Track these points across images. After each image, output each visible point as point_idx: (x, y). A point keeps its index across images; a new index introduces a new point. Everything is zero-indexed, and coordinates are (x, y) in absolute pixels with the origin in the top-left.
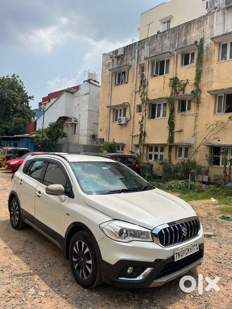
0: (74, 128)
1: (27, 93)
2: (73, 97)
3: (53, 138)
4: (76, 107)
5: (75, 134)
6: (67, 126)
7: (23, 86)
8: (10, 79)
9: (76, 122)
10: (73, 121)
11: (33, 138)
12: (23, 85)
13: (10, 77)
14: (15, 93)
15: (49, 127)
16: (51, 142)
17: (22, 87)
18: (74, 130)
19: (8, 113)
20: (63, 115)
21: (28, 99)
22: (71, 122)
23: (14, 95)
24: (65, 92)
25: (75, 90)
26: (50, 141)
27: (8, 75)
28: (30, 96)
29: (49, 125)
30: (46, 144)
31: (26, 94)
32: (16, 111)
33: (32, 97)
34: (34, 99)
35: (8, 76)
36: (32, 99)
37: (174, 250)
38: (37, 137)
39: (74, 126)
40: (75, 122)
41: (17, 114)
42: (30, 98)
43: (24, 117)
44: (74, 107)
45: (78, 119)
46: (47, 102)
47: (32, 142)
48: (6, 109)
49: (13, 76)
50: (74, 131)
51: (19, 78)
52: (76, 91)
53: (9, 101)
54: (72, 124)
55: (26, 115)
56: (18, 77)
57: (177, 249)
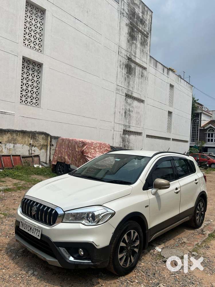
37: (21, 218)
57: (24, 219)
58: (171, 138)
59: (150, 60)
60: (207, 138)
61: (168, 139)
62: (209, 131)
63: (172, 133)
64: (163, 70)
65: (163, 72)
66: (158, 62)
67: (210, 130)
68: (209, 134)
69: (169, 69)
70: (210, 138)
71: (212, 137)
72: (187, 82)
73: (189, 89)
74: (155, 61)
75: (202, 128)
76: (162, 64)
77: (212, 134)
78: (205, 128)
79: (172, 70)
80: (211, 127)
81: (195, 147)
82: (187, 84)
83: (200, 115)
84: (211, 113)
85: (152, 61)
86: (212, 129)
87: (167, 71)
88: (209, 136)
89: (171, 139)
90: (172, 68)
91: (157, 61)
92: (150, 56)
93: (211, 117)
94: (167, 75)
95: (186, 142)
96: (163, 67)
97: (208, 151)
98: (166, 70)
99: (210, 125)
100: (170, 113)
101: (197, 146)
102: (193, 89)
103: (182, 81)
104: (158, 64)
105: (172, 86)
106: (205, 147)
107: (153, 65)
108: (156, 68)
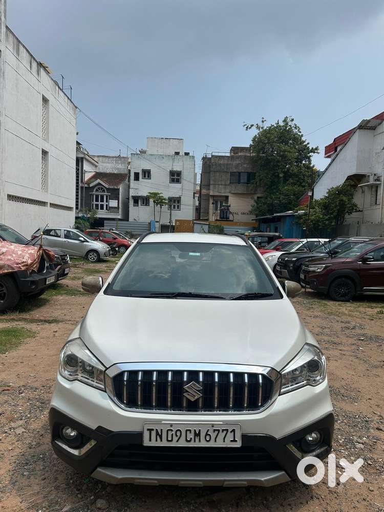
0: (374, 193)
1: (308, 143)
2: (374, 136)
3: (332, 214)
4: (379, 153)
5: (376, 204)
6: (363, 192)
7: (301, 134)
8: (280, 126)
9: (378, 182)
10: (372, 181)
11: (300, 217)
12: (300, 132)
13: (281, 124)
14: (287, 148)
15: (327, 195)
16: (327, 222)
17: (299, 135)
18: (375, 196)
19: (276, 180)
20: (353, 171)
21: (309, 154)
22: (369, 182)
23: (285, 151)
24: (358, 130)
25: (379, 121)
26: (326, 220)
27: (278, 121)
28: (313, 148)
29: (327, 193)
30: (319, 225)
31: (306, 146)
32: (288, 175)
33: (317, 149)
34: (318, 151)
35: (278, 124)
36: (317, 152)
37: (146, 421)
38: (305, 214)
39: (374, 189)
40: (374, 182)
41: (291, 181)
42: (313, 151)
43: (301, 183)
44: (376, 154)
45: (381, 176)
46: (332, 153)
47: (297, 223)
48: (273, 174)
49: (285, 121)
50: (374, 199)
51: (294, 122)
52: (380, 124)
53: (278, 161)
54: (371, 186)
55: (304, 181)
56: (292, 120)
57: (159, 422)
58: (47, 203)
59: (7, 36)
60: (95, 203)
61: (43, 204)
62: (97, 190)
63: (49, 192)
64: (31, 64)
65: (31, 67)
66: (22, 44)
67: (99, 188)
68: (97, 197)
69: (40, 65)
70: (100, 203)
71: (102, 201)
72: (68, 98)
73: (71, 112)
74: (15, 40)
75: (86, 186)
76: (27, 50)
77: (102, 197)
78: (91, 185)
79: (45, 68)
80: (99, 184)
81: (82, 218)
82: (69, 101)
83: (80, 161)
84: (96, 159)
85: (11, 37)
86: (102, 188)
87: (36, 68)
88: (97, 200)
89: (49, 204)
90: (45, 65)
91: (19, 42)
92: (7, 27)
93: (96, 166)
94: (36, 76)
95: (70, 209)
96: (30, 57)
97: (105, 224)
98: (34, 65)
99: (99, 181)
100: (45, 153)
101: (86, 216)
102: (77, 112)
103: (61, 92)
104: (21, 48)
105: (45, 100)
106: (99, 218)
107: (12, 46)
108: (19, 55)
